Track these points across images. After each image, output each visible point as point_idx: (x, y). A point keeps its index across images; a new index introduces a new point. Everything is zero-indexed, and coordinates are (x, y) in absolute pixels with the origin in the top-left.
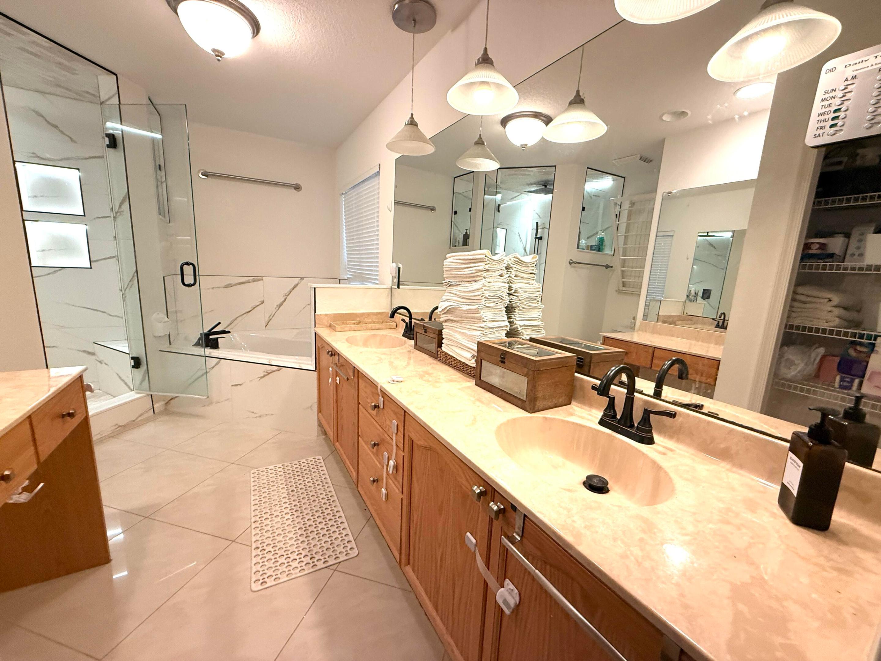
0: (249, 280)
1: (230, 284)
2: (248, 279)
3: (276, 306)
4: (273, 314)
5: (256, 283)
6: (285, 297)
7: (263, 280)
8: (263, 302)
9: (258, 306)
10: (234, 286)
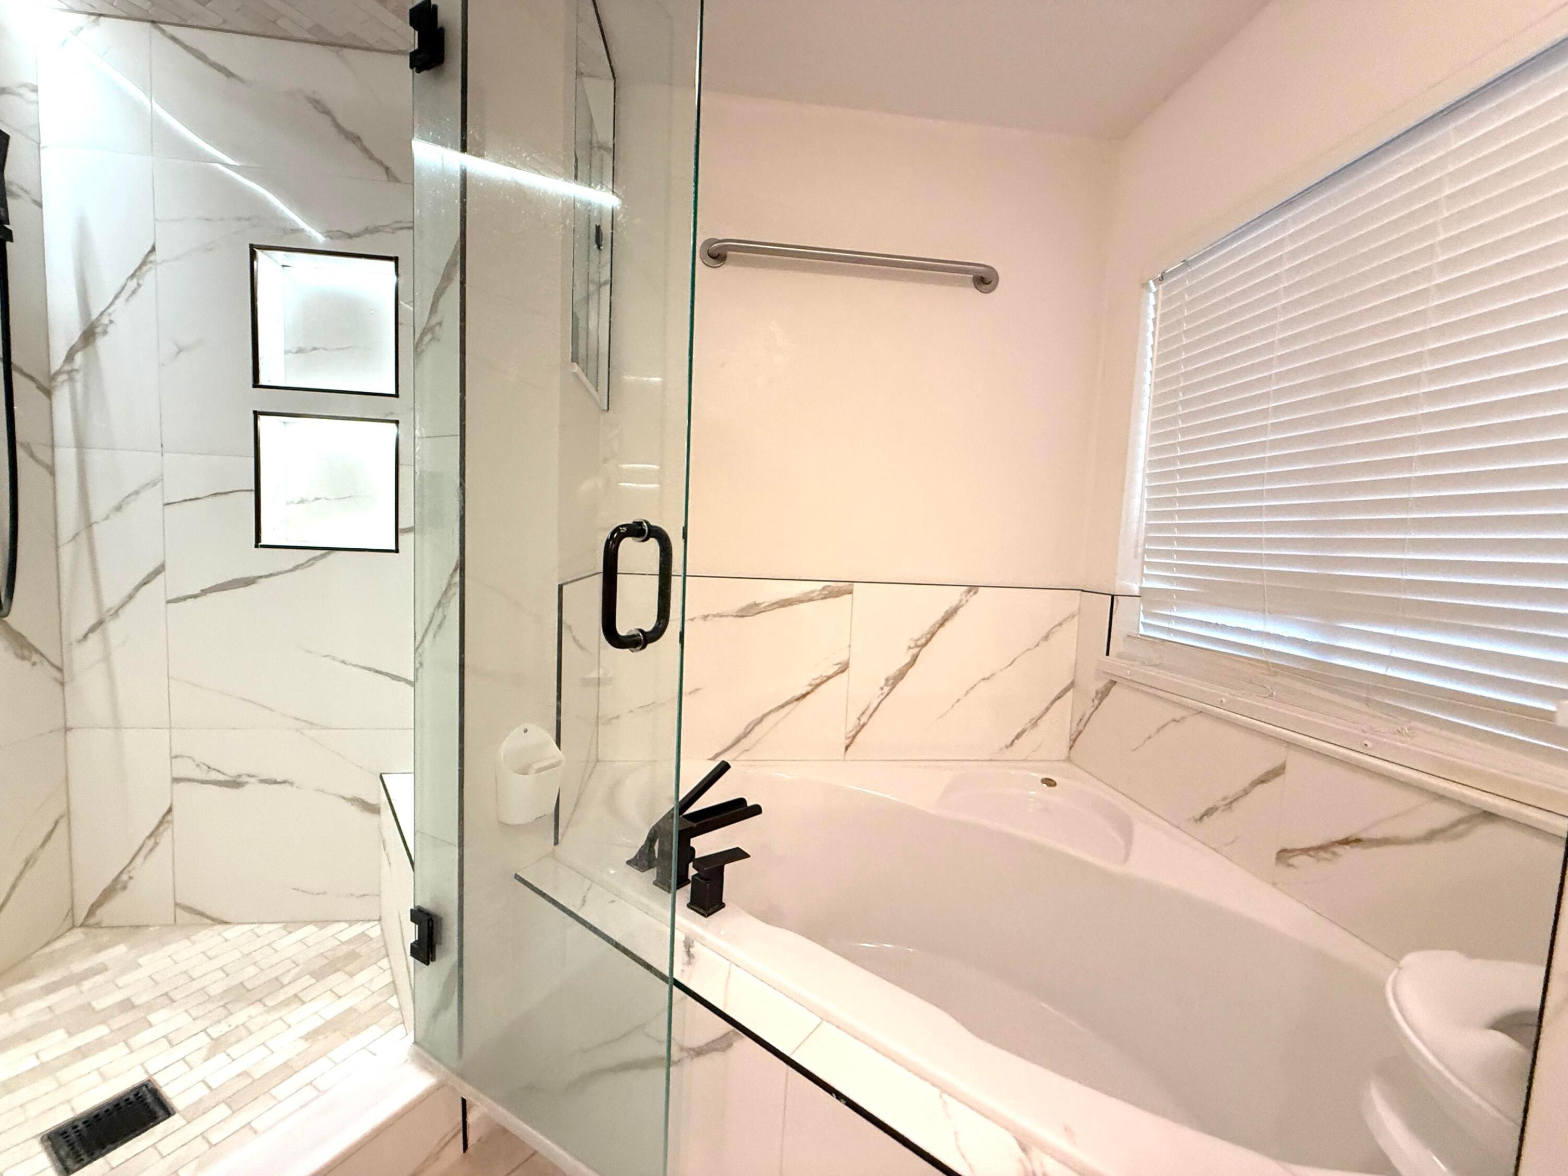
0: (813, 592)
1: (756, 605)
2: (805, 589)
3: (882, 683)
4: (871, 709)
5: (830, 601)
6: (916, 650)
7: (851, 593)
8: (844, 668)
9: (829, 678)
10: (764, 610)
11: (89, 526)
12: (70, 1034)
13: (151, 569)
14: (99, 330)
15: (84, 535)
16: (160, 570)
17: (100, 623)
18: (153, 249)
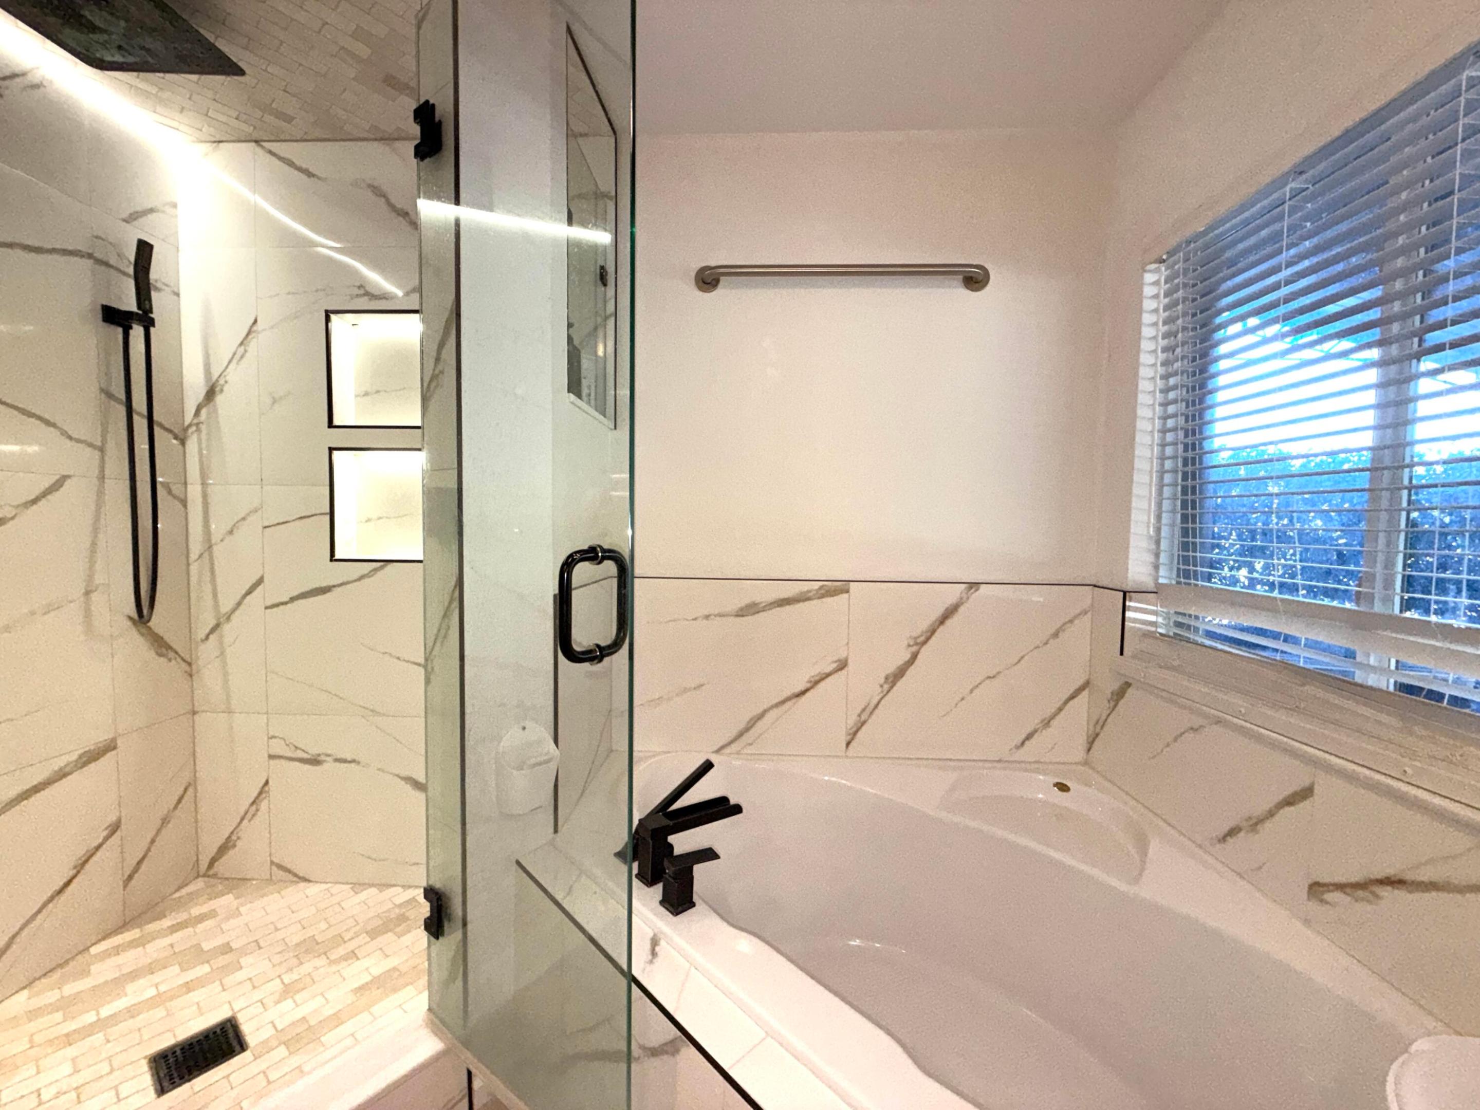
0: (809, 591)
1: (755, 604)
2: (806, 589)
3: (882, 681)
4: (872, 706)
5: (829, 600)
6: (914, 649)
7: (847, 592)
8: (842, 665)
9: (828, 675)
10: (764, 610)
11: (210, 547)
12: (182, 970)
13: (253, 580)
14: (218, 389)
15: (206, 555)
16: (260, 581)
17: (217, 626)
18: (255, 321)
